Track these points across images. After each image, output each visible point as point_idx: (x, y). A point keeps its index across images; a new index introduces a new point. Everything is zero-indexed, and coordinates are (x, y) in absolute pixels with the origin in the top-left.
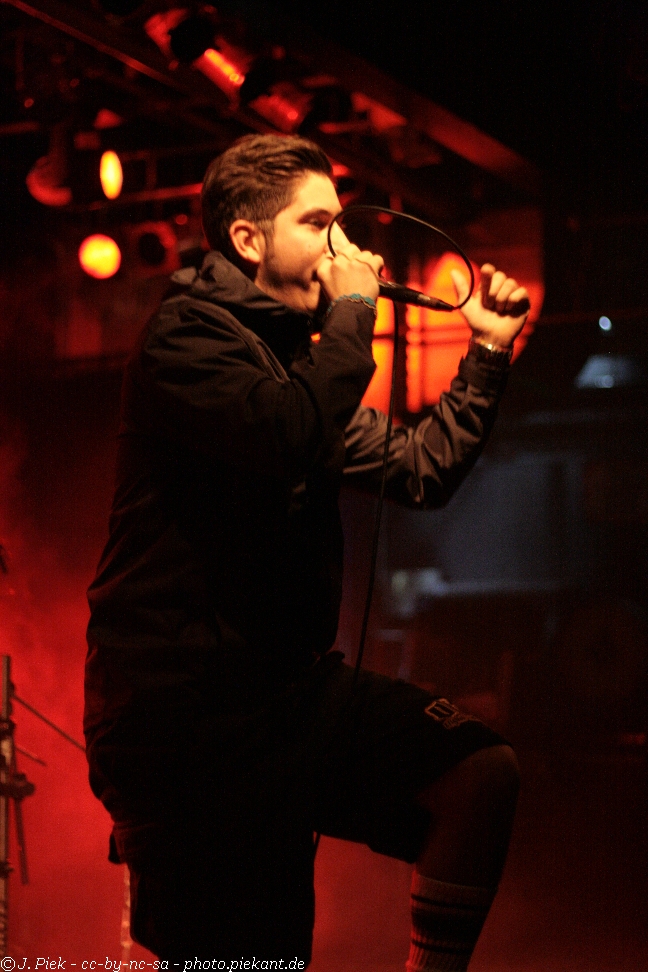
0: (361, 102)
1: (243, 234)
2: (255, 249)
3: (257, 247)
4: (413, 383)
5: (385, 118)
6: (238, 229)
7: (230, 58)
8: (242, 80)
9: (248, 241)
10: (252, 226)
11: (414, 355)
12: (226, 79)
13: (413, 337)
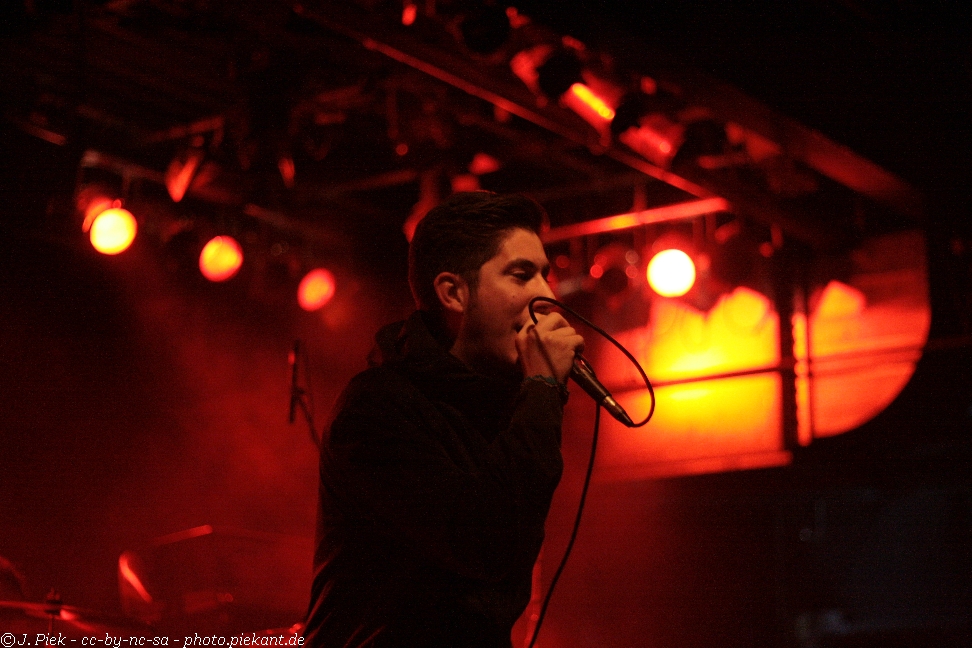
0: (735, 133)
1: (448, 284)
2: (459, 300)
3: (462, 298)
4: (803, 414)
5: (760, 147)
6: (443, 280)
7: (599, 92)
8: (612, 117)
9: (452, 292)
10: (457, 278)
11: (802, 387)
12: (595, 114)
13: (801, 369)
